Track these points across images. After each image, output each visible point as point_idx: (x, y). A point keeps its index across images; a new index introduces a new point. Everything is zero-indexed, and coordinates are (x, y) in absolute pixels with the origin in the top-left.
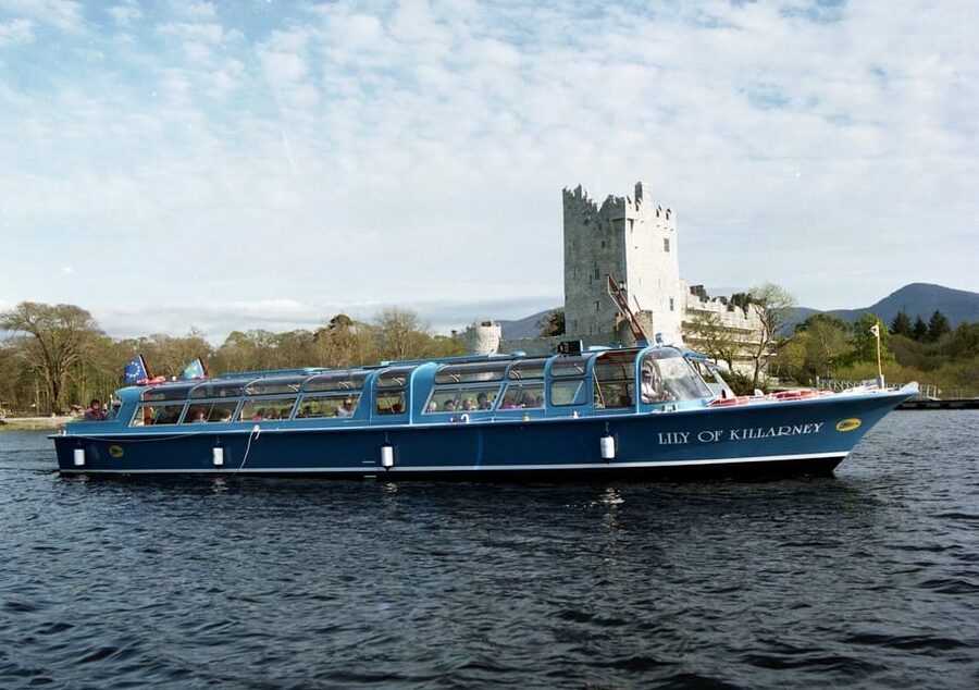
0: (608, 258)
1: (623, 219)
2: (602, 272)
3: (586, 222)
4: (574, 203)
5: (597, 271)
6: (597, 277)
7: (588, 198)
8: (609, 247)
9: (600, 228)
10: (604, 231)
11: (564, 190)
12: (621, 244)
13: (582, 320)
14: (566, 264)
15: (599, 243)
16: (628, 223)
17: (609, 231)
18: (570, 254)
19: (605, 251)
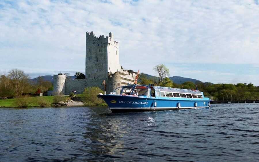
0: (101, 55)
1: (107, 43)
2: (99, 59)
3: (94, 43)
4: (90, 37)
5: (97, 59)
6: (97, 61)
7: (95, 36)
8: (102, 52)
9: (99, 45)
10: (100, 46)
11: (87, 33)
12: (106, 51)
13: (91, 74)
14: (86, 56)
15: (98, 50)
16: (108, 44)
17: (102, 47)
18: (88, 53)
19: (100, 52)
